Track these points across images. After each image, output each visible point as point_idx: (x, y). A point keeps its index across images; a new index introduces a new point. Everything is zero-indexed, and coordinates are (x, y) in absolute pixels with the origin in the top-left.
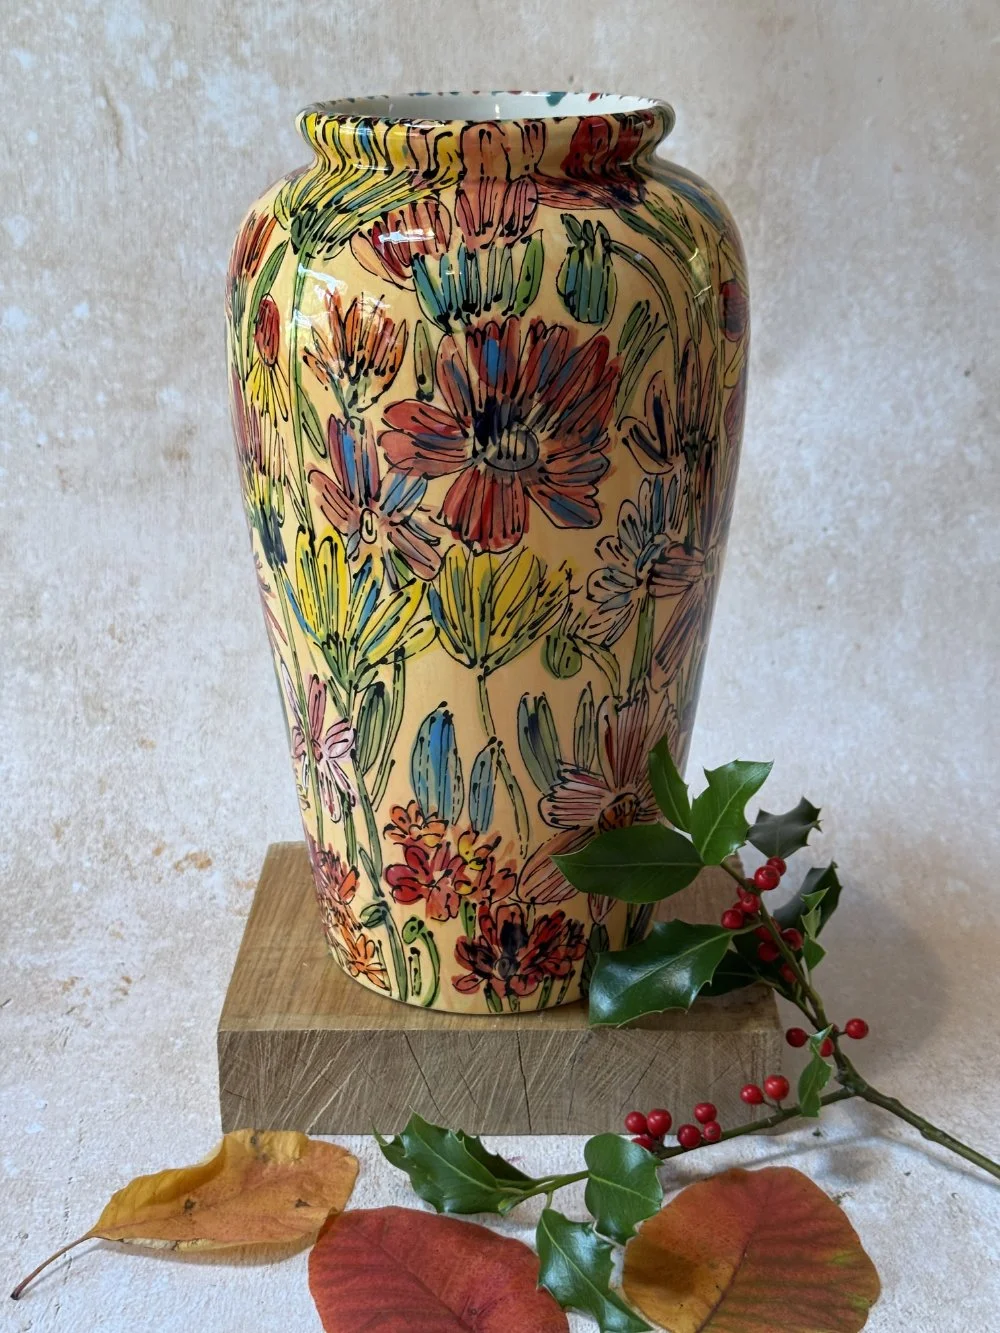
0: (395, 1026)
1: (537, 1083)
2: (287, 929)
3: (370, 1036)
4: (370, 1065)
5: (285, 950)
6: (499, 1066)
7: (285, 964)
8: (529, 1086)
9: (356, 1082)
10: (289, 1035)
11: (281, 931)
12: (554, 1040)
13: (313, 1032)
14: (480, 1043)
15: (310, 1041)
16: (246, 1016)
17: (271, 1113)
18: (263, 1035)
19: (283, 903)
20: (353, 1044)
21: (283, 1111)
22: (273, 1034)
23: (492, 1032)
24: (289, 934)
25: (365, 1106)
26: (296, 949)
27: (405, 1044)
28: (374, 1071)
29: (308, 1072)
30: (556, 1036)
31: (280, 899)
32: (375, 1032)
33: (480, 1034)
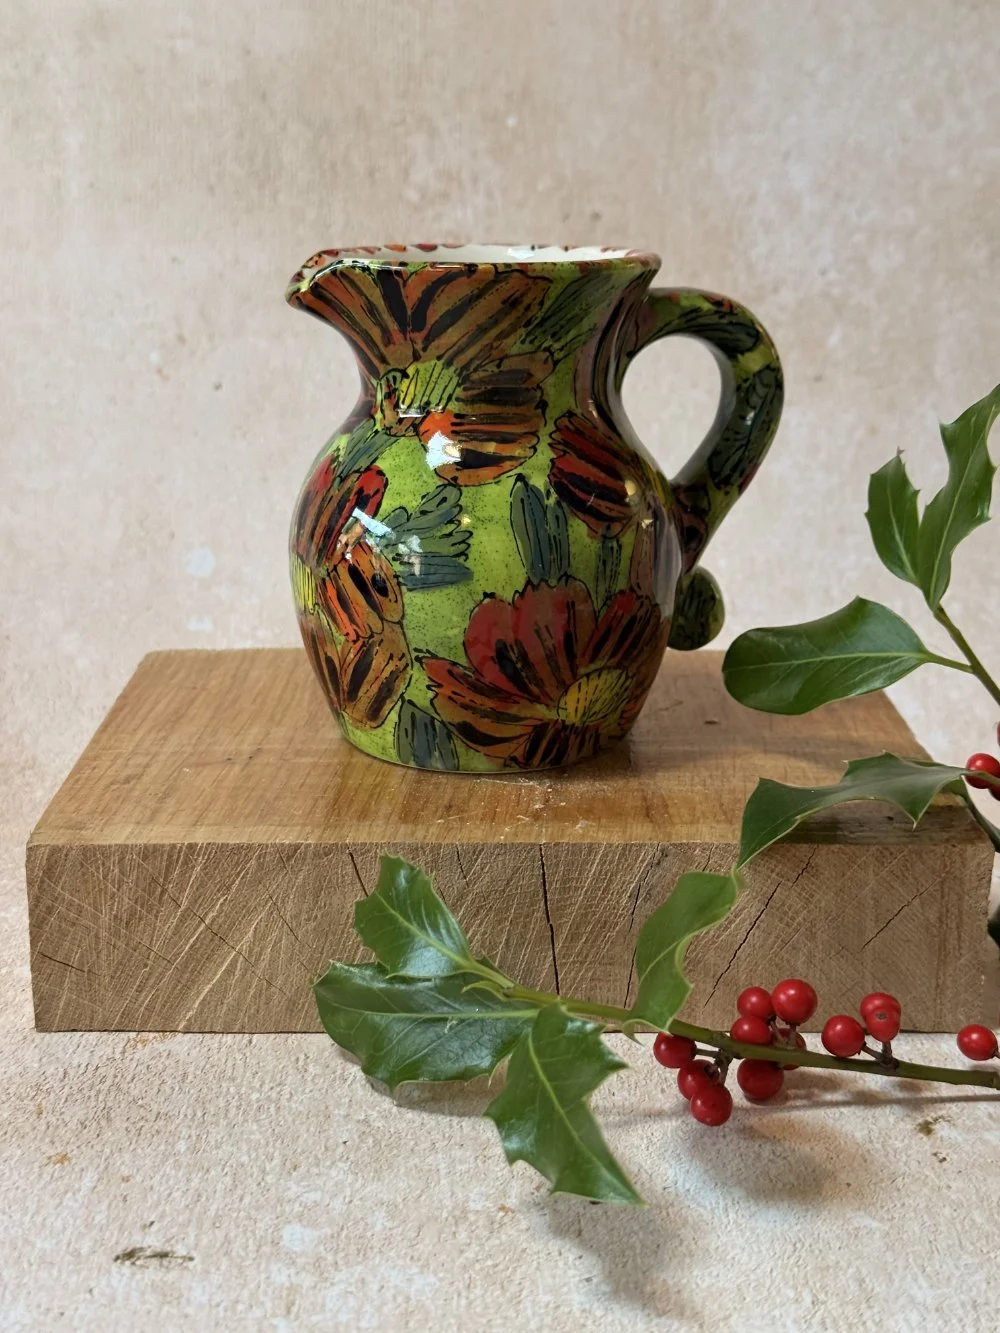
0: (330, 838)
1: (574, 937)
2: (163, 734)
3: (289, 855)
4: (290, 906)
5: (156, 755)
6: (508, 910)
7: (154, 770)
8: (559, 945)
9: (264, 937)
10: (149, 852)
11: (152, 736)
12: (602, 862)
13: (191, 847)
14: (477, 867)
15: (185, 863)
16: (79, 826)
17: (120, 993)
18: (106, 852)
19: (160, 707)
20: (260, 866)
21: (139, 991)
22: (124, 849)
23: (496, 846)
24: (165, 739)
25: (279, 982)
26: (174, 753)
27: (350, 869)
28: (296, 917)
29: (183, 919)
30: (605, 855)
31: (157, 703)
32: (297, 847)
33: (476, 851)
